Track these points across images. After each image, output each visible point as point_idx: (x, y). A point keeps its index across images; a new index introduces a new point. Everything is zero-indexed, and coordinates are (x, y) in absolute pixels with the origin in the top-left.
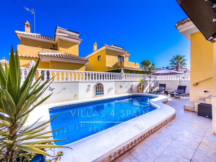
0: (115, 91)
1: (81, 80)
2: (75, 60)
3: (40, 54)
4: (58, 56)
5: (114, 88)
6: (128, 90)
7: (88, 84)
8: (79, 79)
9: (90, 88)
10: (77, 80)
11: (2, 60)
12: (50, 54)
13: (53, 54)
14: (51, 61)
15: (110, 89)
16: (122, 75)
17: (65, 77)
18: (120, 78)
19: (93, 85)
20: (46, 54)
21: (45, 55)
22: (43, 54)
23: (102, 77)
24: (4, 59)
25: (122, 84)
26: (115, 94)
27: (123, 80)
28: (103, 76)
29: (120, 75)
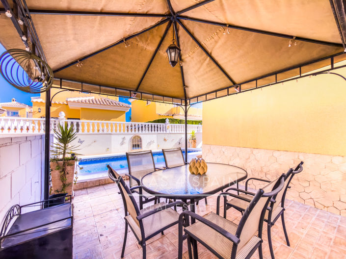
0: (156, 145)
1: (114, 132)
2: (112, 107)
3: (69, 100)
4: (91, 102)
5: (155, 141)
6: (174, 144)
7: (123, 136)
8: (112, 130)
9: (125, 141)
10: (110, 132)
11: (11, 102)
12: (80, 99)
13: (84, 99)
14: (82, 108)
15: (150, 143)
16: (167, 125)
17: (96, 128)
18: (164, 129)
19: (128, 138)
20: (76, 99)
21: (74, 102)
22: (72, 100)
23: (140, 129)
24: (13, 100)
25: (166, 137)
26: (157, 149)
27: (168, 132)
28: (142, 127)
29: (164, 126)
